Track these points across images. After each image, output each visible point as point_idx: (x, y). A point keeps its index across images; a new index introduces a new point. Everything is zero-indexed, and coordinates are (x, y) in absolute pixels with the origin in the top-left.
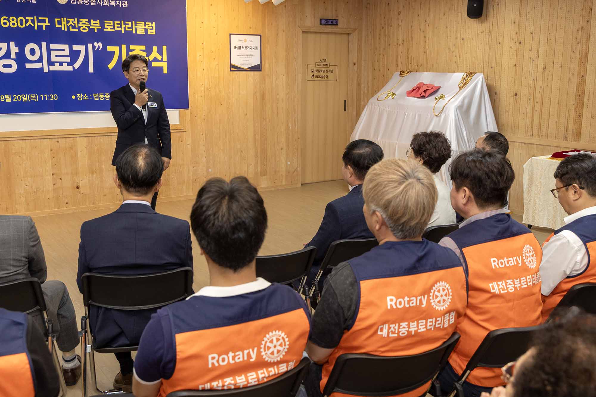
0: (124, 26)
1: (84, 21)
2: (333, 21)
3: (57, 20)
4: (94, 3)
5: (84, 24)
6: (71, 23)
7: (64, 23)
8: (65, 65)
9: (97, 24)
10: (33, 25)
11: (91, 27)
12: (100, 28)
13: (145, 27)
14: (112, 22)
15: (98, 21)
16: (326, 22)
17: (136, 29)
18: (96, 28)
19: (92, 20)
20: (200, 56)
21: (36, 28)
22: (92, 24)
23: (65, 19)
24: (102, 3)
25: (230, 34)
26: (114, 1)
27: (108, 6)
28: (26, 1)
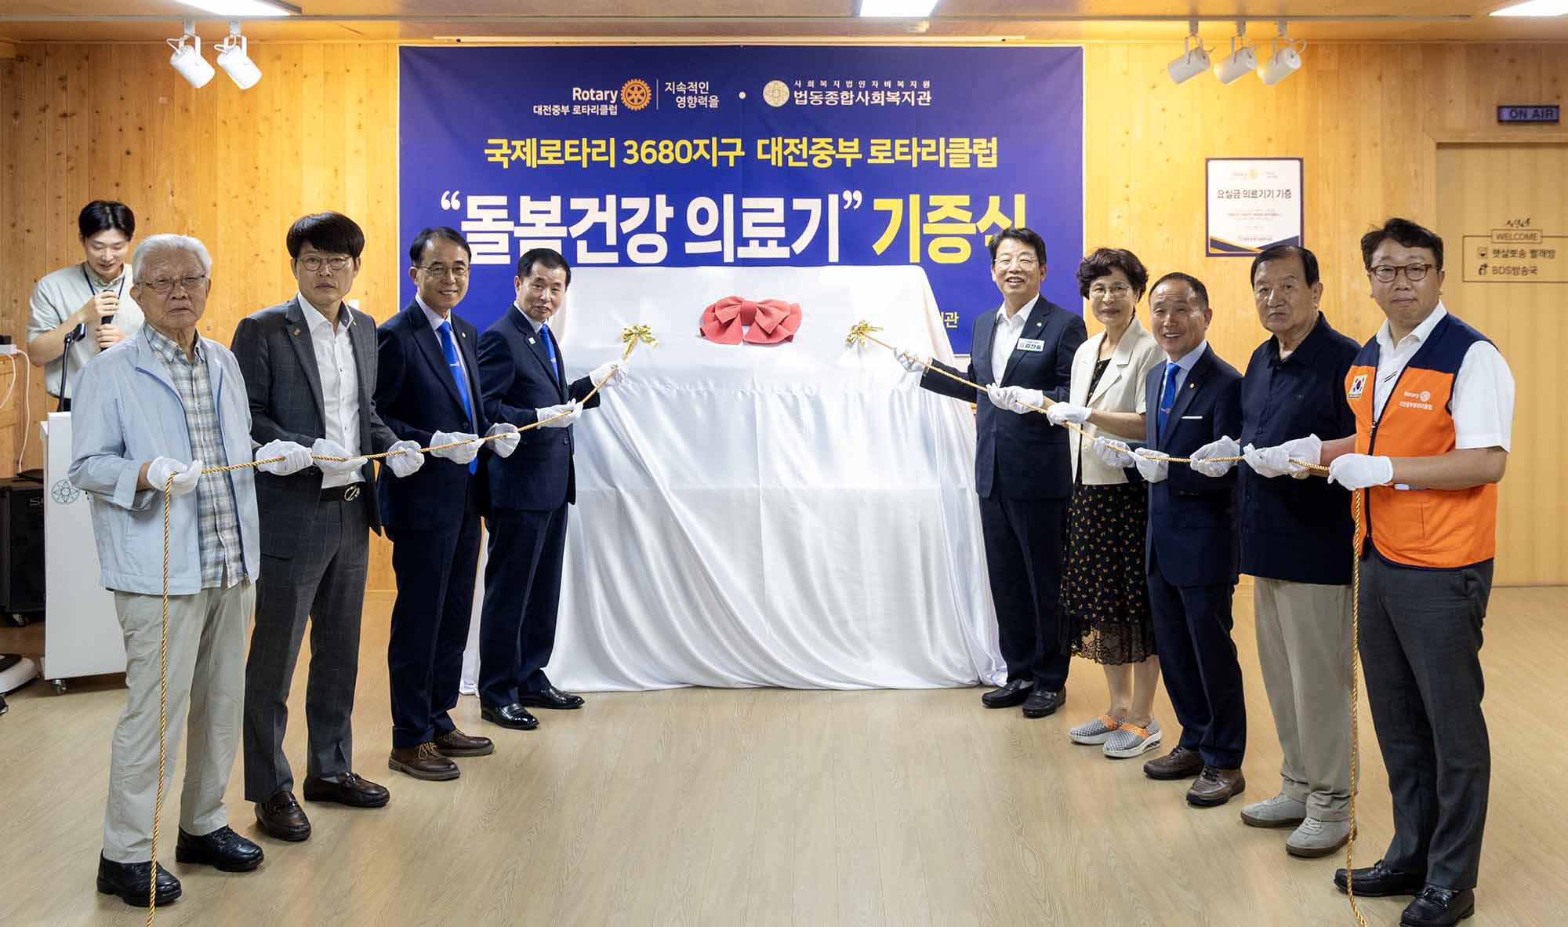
0: (919, 150)
1: (822, 142)
2: (1540, 110)
3: (760, 143)
4: (849, 99)
5: (823, 149)
6: (792, 148)
7: (777, 149)
8: (772, 244)
9: (852, 147)
10: (707, 157)
11: (837, 156)
12: (860, 156)
13: (971, 151)
14: (888, 142)
15: (856, 140)
16: (1514, 114)
17: (947, 156)
18: (849, 158)
19: (841, 141)
20: (1119, 217)
21: (715, 164)
22: (841, 149)
23: (780, 139)
24: (867, 98)
25: (1208, 160)
26: (898, 93)
27: (883, 104)
28: (697, 103)
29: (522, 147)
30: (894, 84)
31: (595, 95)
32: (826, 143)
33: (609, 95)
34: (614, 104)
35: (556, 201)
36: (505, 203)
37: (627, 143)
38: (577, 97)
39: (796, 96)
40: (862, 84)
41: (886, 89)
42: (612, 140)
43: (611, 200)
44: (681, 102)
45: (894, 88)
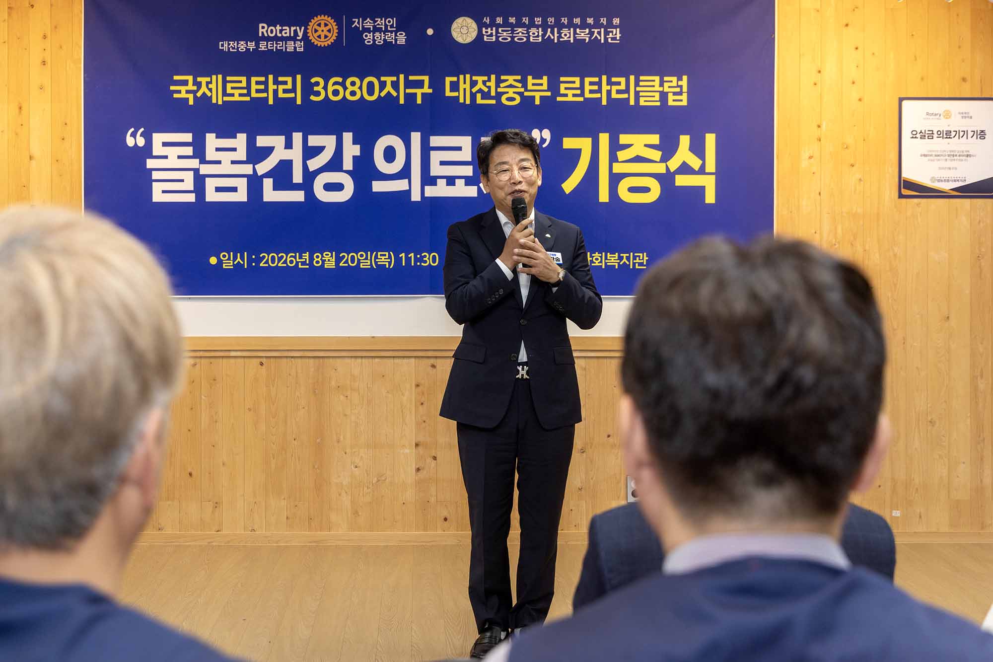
0: (609, 88)
1: (511, 79)
3: (448, 80)
4: (538, 36)
5: (511, 86)
6: (480, 85)
7: (464, 86)
8: (460, 183)
9: (541, 85)
10: (395, 94)
11: (526, 94)
12: (549, 94)
13: (661, 89)
14: (577, 80)
15: (545, 78)
17: (637, 94)
18: (537, 95)
19: (530, 78)
20: (810, 157)
21: (402, 101)
22: (530, 87)
23: (468, 76)
24: (556, 35)
25: (901, 100)
26: (587, 31)
27: (572, 41)
28: (385, 40)
29: (208, 83)
30: (584, 21)
31: (281, 31)
32: (514, 80)
33: (295, 31)
34: (301, 41)
35: (242, 138)
36: (190, 140)
37: (313, 80)
38: (263, 33)
39: (484, 33)
40: (551, 20)
41: (576, 27)
42: (299, 77)
43: (297, 137)
44: (368, 38)
45: (584, 25)
